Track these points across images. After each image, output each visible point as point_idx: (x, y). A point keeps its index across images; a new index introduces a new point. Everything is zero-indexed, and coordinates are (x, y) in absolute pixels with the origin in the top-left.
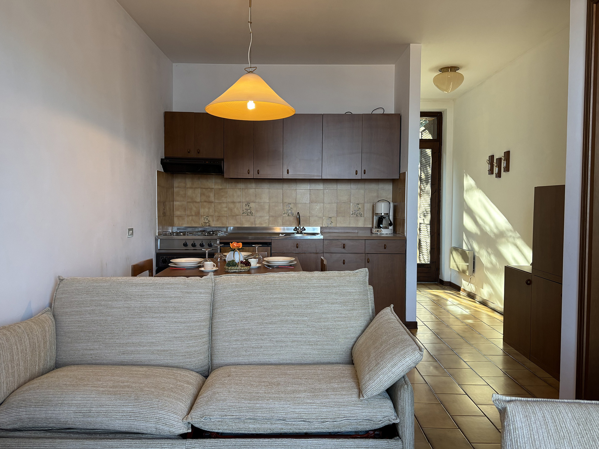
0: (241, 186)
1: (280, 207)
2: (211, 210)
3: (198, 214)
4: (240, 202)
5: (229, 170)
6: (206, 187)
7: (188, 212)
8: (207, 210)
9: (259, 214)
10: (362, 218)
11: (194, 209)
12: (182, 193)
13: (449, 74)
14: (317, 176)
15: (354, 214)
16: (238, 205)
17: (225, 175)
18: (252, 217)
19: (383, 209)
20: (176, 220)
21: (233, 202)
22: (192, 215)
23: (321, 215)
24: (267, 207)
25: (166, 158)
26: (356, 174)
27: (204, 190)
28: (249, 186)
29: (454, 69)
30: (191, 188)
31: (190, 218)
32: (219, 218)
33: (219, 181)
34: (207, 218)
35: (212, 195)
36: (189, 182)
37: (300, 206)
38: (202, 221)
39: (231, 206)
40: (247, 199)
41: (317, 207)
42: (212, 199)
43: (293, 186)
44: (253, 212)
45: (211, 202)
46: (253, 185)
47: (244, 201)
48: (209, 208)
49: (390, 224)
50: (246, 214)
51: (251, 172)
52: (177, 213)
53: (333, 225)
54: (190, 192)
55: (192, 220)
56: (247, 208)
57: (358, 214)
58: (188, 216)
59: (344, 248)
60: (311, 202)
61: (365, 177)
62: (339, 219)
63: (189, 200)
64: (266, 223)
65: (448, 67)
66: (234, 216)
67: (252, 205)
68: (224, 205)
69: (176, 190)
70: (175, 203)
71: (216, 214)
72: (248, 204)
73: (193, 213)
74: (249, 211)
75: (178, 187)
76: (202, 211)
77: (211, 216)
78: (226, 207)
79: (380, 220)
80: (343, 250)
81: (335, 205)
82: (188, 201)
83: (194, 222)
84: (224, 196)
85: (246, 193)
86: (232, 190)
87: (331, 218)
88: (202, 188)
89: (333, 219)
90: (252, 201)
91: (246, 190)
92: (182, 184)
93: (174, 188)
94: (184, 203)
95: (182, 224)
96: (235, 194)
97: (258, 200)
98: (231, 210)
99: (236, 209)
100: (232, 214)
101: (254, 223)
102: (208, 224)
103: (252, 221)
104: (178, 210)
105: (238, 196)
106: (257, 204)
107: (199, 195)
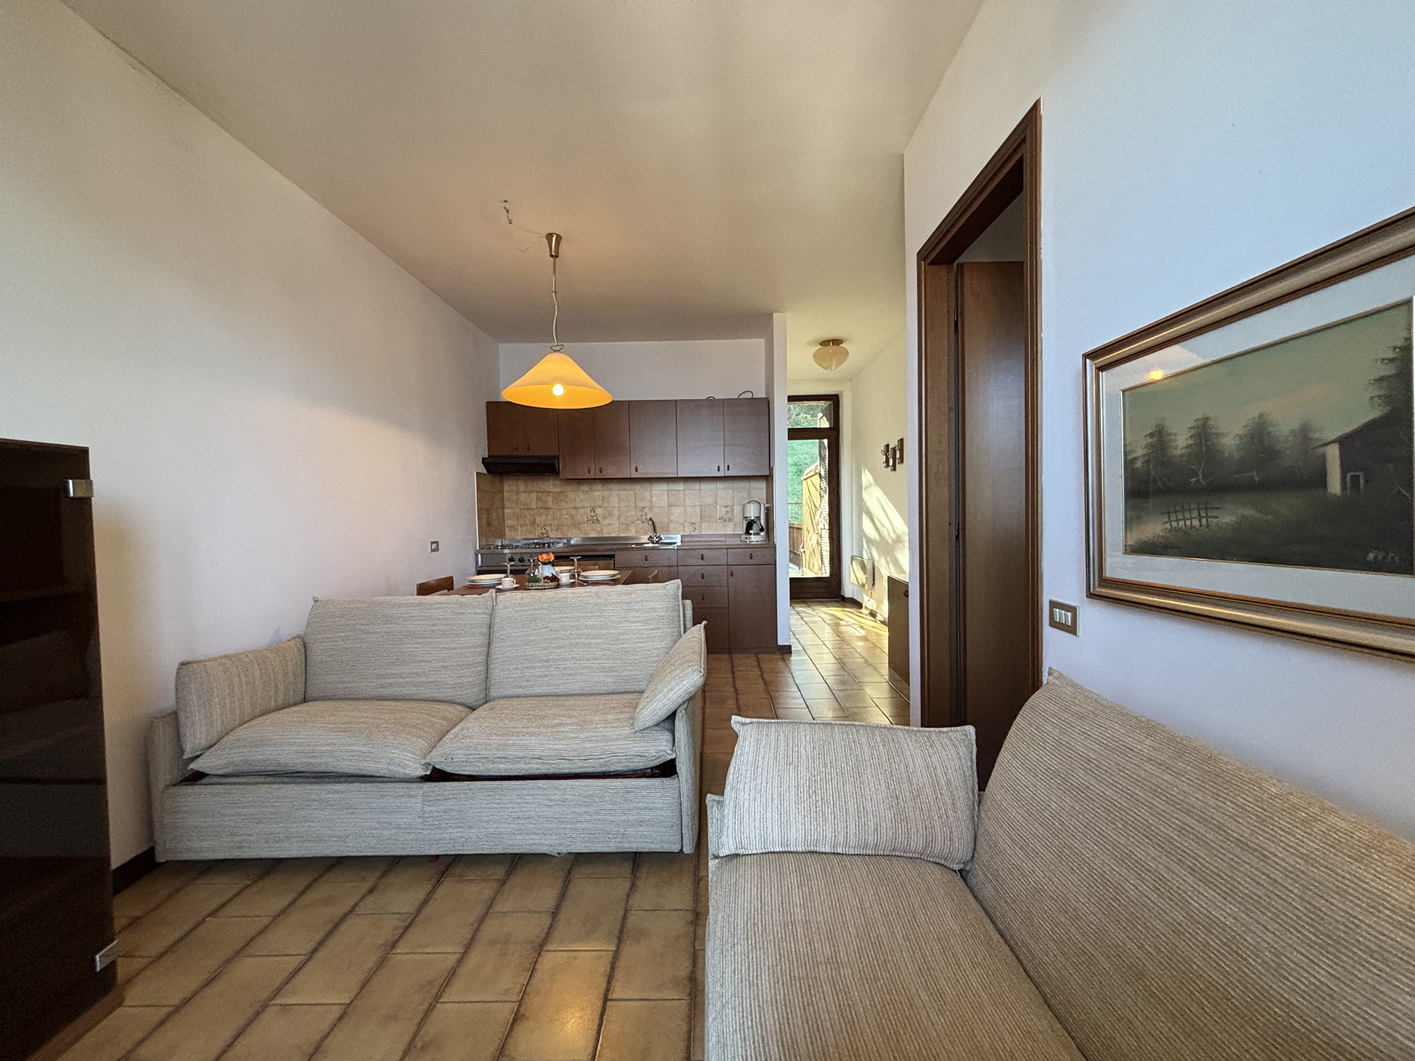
0: (585, 488)
1: (633, 512)
2: (549, 518)
3: (533, 523)
4: (583, 507)
5: (566, 470)
6: (543, 490)
7: (522, 522)
8: (544, 517)
9: (606, 522)
10: (732, 524)
11: (529, 517)
12: (514, 498)
13: (831, 348)
14: (672, 474)
15: (722, 519)
16: (582, 511)
17: (561, 474)
18: (598, 525)
19: (752, 512)
20: (507, 530)
21: (576, 508)
22: (526, 525)
23: (681, 520)
24: (616, 512)
25: (490, 456)
26: (719, 470)
27: (540, 494)
28: (595, 487)
29: (837, 342)
31: (525, 528)
32: (558, 528)
33: (557, 483)
34: (544, 527)
36: (522, 485)
37: (656, 510)
38: (538, 532)
39: (573, 512)
40: (592, 504)
41: (677, 511)
42: (550, 504)
43: (647, 486)
44: (599, 518)
45: (549, 508)
46: (599, 487)
47: (588, 505)
48: (547, 516)
49: (762, 530)
50: (592, 522)
51: (592, 471)
52: (508, 522)
53: (697, 532)
54: (523, 497)
55: (527, 530)
56: (592, 514)
57: (725, 520)
58: (522, 526)
59: (702, 559)
60: (670, 505)
61: (728, 474)
62: (703, 525)
63: (523, 507)
64: (615, 532)
65: (830, 340)
66: (577, 525)
67: (598, 511)
68: (565, 512)
69: (506, 495)
70: (506, 511)
71: (556, 522)
72: (593, 510)
73: (528, 522)
74: (595, 518)
75: (509, 491)
76: (538, 519)
77: (549, 524)
78: (567, 514)
79: (750, 525)
80: (701, 562)
81: (698, 509)
82: (521, 508)
83: (529, 533)
84: (565, 501)
85: (590, 496)
86: (573, 493)
87: (694, 524)
88: (537, 492)
89: (697, 525)
90: (598, 505)
91: (591, 493)
92: (513, 488)
93: (505, 493)
94: (517, 510)
95: (515, 536)
96: (577, 498)
97: (605, 504)
98: (572, 517)
99: (579, 516)
100: (575, 521)
101: (601, 532)
102: (545, 535)
103: (599, 529)
104: (509, 519)
105: (582, 501)
106: (604, 509)
107: (534, 500)
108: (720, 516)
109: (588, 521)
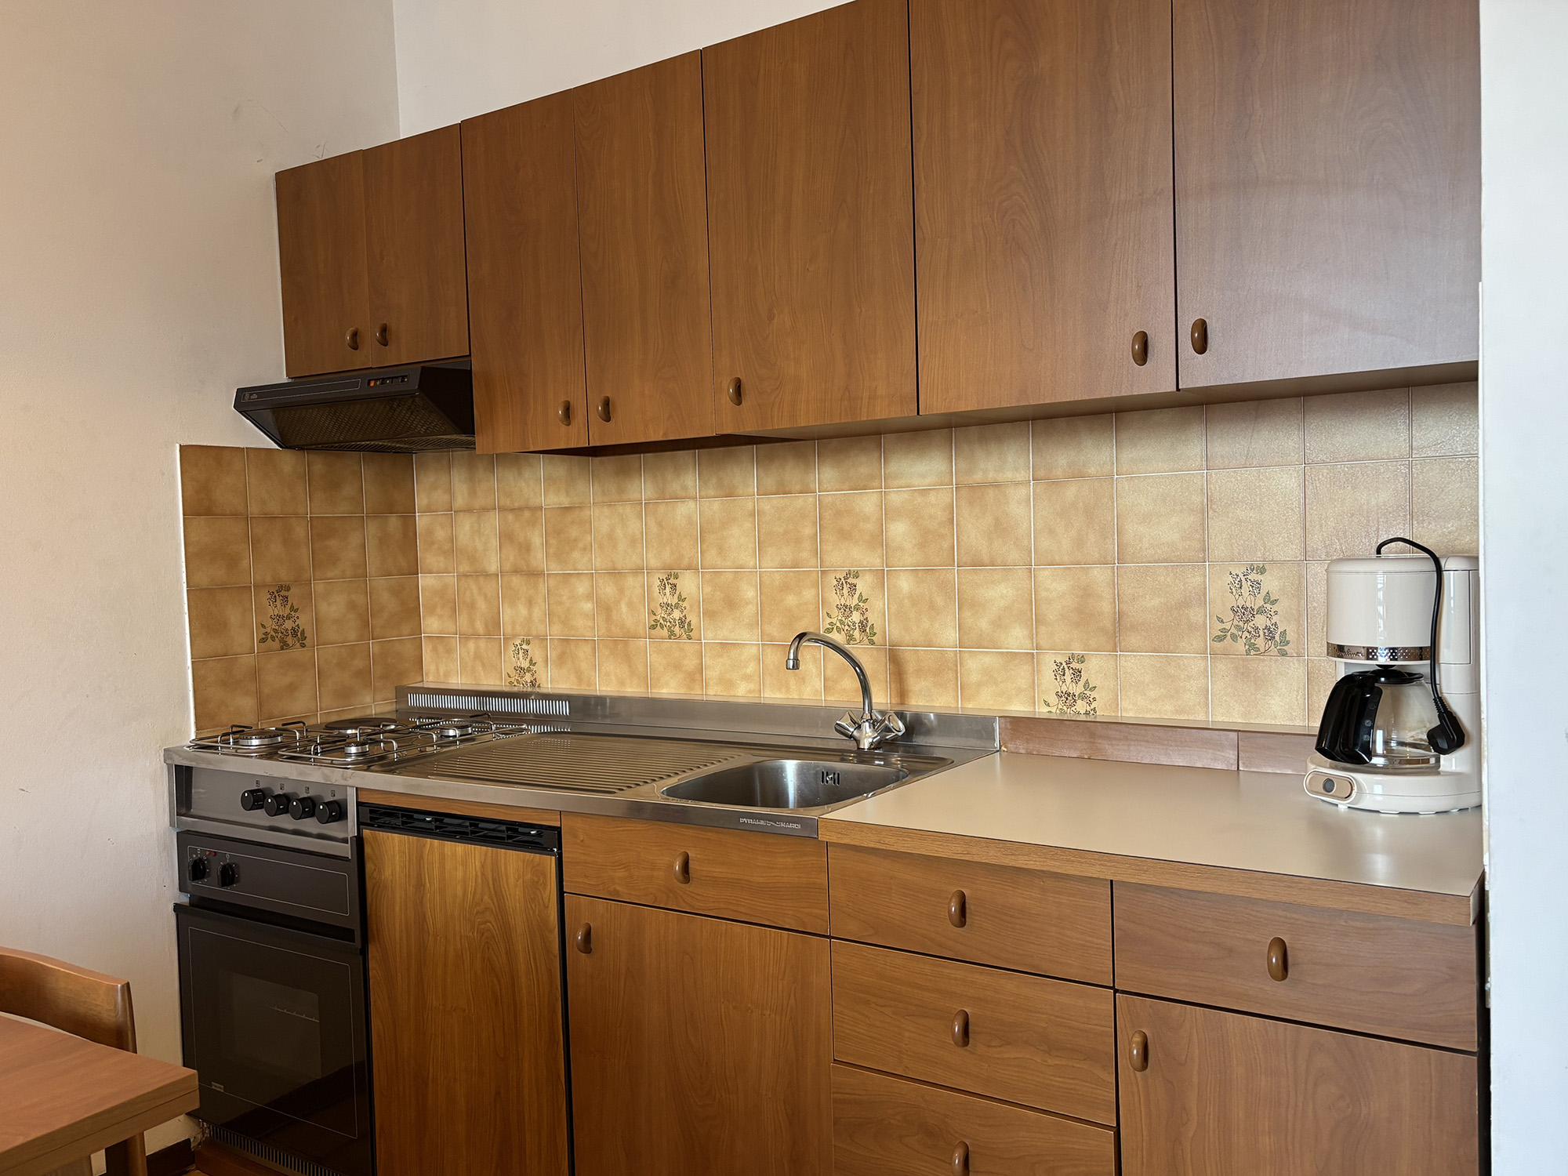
1: (810, 596)
2: (537, 612)
3: (494, 628)
4: (638, 570)
7: (463, 620)
9: (716, 634)
11: (482, 605)
12: (441, 534)
14: (893, 401)
15: (1234, 637)
16: (632, 585)
17: (477, 440)
18: (690, 648)
20: (427, 651)
21: (615, 573)
22: (475, 635)
23: (1018, 636)
24: (750, 592)
26: (1141, 358)
27: (510, 517)
30: (469, 510)
31: (471, 645)
32: (566, 648)
34: (524, 647)
35: (537, 539)
37: (903, 584)
38: (511, 660)
40: (667, 556)
41: (998, 592)
42: (539, 558)
44: (692, 618)
45: (534, 574)
46: (690, 481)
47: (653, 563)
48: (530, 602)
49: (1441, 739)
50: (665, 632)
51: (580, 416)
52: (431, 624)
54: (464, 530)
55: (477, 656)
56: (669, 597)
57: (1257, 639)
58: (465, 638)
59: (960, 920)
62: (1131, 664)
63: (465, 567)
64: (747, 678)
66: (619, 641)
67: (688, 584)
68: (582, 588)
69: (422, 521)
70: (421, 579)
71: (557, 630)
72: (670, 580)
73: (480, 627)
74: (677, 614)
75: (428, 510)
76: (506, 614)
77: (537, 637)
78: (589, 597)
79: (1356, 698)
82: (461, 570)
83: (483, 665)
84: (581, 545)
85: (660, 525)
86: (606, 510)
87: (1082, 660)
88: (502, 509)
89: (1096, 668)
90: (685, 562)
91: (662, 509)
92: (440, 497)
93: (417, 514)
94: (451, 579)
95: (447, 674)
96: (619, 532)
97: (712, 556)
98: (606, 609)
99: (624, 608)
100: (613, 628)
101: (698, 676)
102: (528, 677)
103: (690, 663)
104: (432, 611)
105: (633, 542)
106: (707, 576)
107: (494, 542)
108: (1222, 622)
109: (653, 627)
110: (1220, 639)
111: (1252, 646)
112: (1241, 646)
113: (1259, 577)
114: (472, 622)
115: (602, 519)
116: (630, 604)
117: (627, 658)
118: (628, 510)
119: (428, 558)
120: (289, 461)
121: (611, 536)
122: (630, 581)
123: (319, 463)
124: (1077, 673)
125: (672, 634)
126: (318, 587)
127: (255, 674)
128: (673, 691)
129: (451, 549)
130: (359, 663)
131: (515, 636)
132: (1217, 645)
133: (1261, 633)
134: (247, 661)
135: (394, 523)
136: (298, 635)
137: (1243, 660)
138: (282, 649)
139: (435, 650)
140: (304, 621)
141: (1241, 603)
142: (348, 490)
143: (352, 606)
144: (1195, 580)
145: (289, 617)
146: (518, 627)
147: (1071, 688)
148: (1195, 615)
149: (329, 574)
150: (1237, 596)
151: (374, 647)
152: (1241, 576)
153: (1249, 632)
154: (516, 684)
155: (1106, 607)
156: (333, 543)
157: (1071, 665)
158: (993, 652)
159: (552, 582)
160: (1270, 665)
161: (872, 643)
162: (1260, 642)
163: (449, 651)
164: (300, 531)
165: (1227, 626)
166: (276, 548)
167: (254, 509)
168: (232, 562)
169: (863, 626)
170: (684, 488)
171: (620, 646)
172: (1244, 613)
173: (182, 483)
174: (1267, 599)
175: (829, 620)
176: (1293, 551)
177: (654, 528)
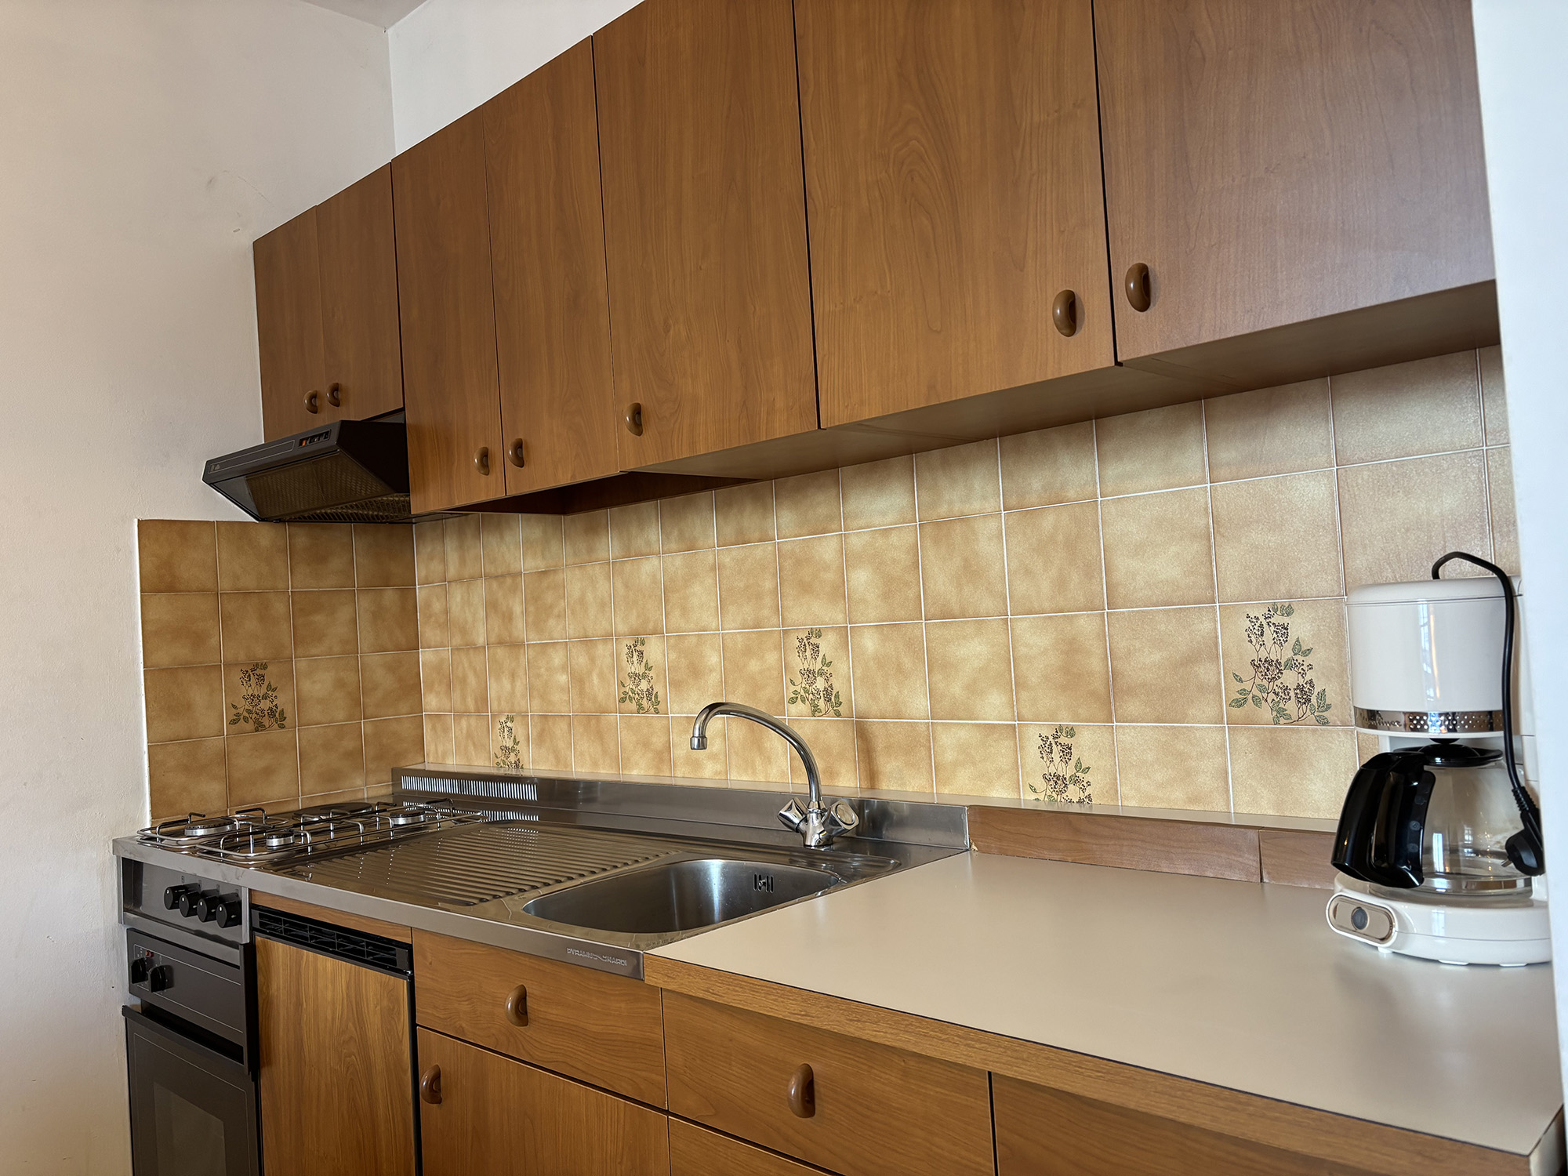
0: (609, 545)
2: (519, 686)
3: (482, 705)
4: (607, 637)
5: (424, 471)
6: (500, 571)
7: (456, 695)
9: (682, 705)
10: (1335, 736)
11: (472, 680)
12: (437, 606)
15: (1257, 701)
16: (603, 654)
17: (411, 499)
18: (658, 723)
20: (427, 730)
21: (587, 642)
22: (468, 713)
24: (714, 658)
27: (495, 585)
28: (639, 540)
30: (459, 580)
31: (464, 723)
32: (544, 725)
34: (509, 724)
35: (518, 609)
36: (451, 553)
37: (868, 643)
38: (497, 739)
40: (634, 621)
42: (520, 629)
44: (661, 691)
45: (515, 645)
47: (622, 628)
48: (513, 676)
50: (633, 706)
52: (431, 702)
54: (457, 601)
55: (469, 735)
56: (636, 667)
57: (1287, 702)
58: (459, 715)
63: (457, 640)
66: (592, 716)
67: (654, 650)
68: (558, 659)
69: (421, 593)
70: (421, 656)
71: (535, 707)
72: (637, 649)
73: (471, 704)
74: (644, 685)
75: (426, 579)
76: (493, 690)
77: (519, 713)
78: (564, 668)
82: (454, 643)
83: (474, 745)
84: (556, 611)
85: (626, 586)
86: (577, 572)
87: (1071, 733)
88: (489, 577)
89: (1088, 742)
90: (651, 626)
91: (628, 567)
92: (436, 567)
93: (417, 586)
94: (446, 653)
95: (445, 755)
96: (590, 597)
97: (676, 618)
98: (579, 681)
99: (596, 680)
100: (586, 703)
101: (666, 755)
102: (512, 758)
103: (658, 741)
104: (430, 688)
105: (603, 605)
106: (672, 641)
107: (482, 613)
108: (1241, 680)
109: (622, 700)
110: (1239, 703)
111: (1281, 713)
112: (1266, 713)
113: (1285, 620)
114: (464, 698)
115: (574, 582)
116: (601, 675)
117: (600, 736)
118: (597, 571)
119: (428, 632)
120: (266, 535)
121: (582, 601)
122: (601, 650)
123: (302, 536)
124: (1067, 750)
125: (640, 707)
126: (300, 665)
127: (225, 757)
128: (642, 773)
129: (446, 623)
130: (348, 744)
131: (501, 712)
132: (1236, 711)
133: (1292, 694)
134: (215, 744)
135: (390, 596)
136: (277, 716)
137: (1271, 730)
138: (257, 730)
139: (434, 728)
140: (282, 700)
141: (1263, 655)
142: (337, 563)
143: (340, 684)
144: (1204, 626)
145: (265, 697)
146: (503, 703)
147: (1060, 769)
148: (1205, 672)
149: (314, 651)
150: (1258, 646)
151: (366, 727)
152: (1262, 619)
153: (1277, 694)
154: (502, 764)
155: (1095, 664)
156: (319, 618)
157: (1059, 740)
158: (968, 724)
159: (531, 652)
160: (1307, 737)
161: (838, 714)
162: (1291, 707)
163: (446, 730)
164: (279, 607)
165: (1247, 686)
166: (251, 624)
167: (225, 584)
168: (198, 639)
169: (828, 693)
170: (648, 543)
171: (593, 722)
172: (1268, 668)
173: (140, 559)
174: (1298, 648)
175: (792, 688)
176: (1326, 583)
177: (621, 590)
